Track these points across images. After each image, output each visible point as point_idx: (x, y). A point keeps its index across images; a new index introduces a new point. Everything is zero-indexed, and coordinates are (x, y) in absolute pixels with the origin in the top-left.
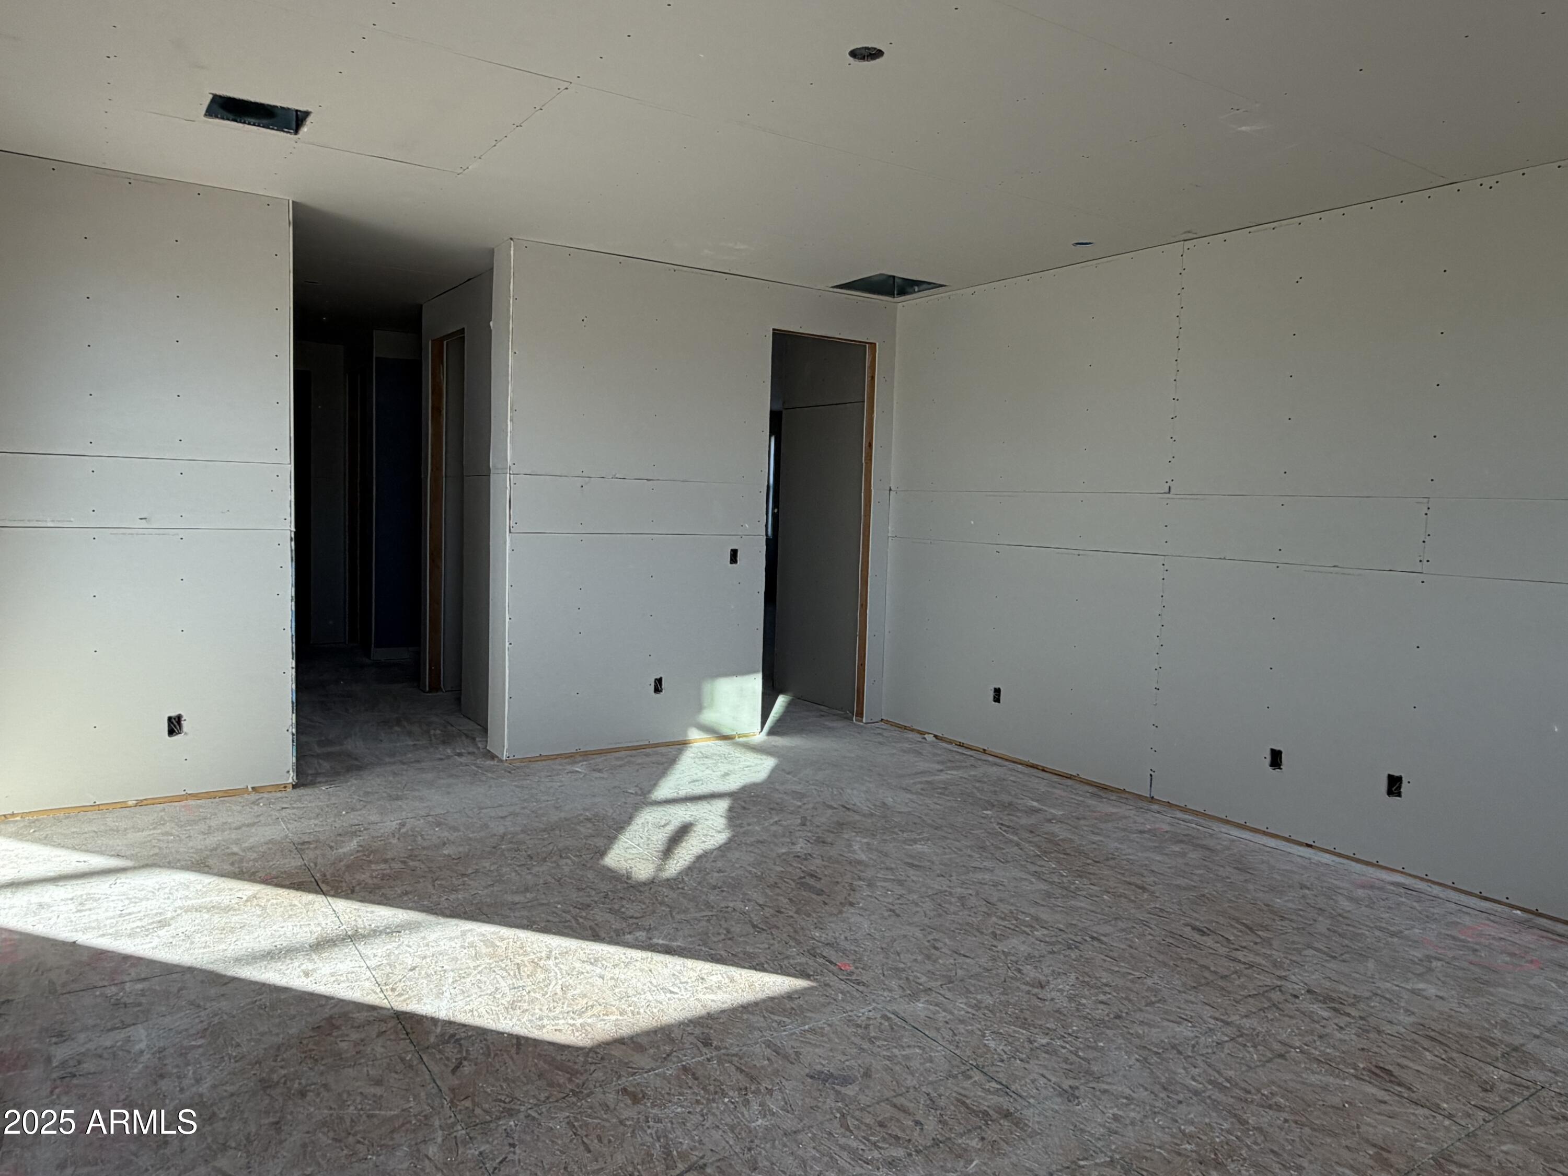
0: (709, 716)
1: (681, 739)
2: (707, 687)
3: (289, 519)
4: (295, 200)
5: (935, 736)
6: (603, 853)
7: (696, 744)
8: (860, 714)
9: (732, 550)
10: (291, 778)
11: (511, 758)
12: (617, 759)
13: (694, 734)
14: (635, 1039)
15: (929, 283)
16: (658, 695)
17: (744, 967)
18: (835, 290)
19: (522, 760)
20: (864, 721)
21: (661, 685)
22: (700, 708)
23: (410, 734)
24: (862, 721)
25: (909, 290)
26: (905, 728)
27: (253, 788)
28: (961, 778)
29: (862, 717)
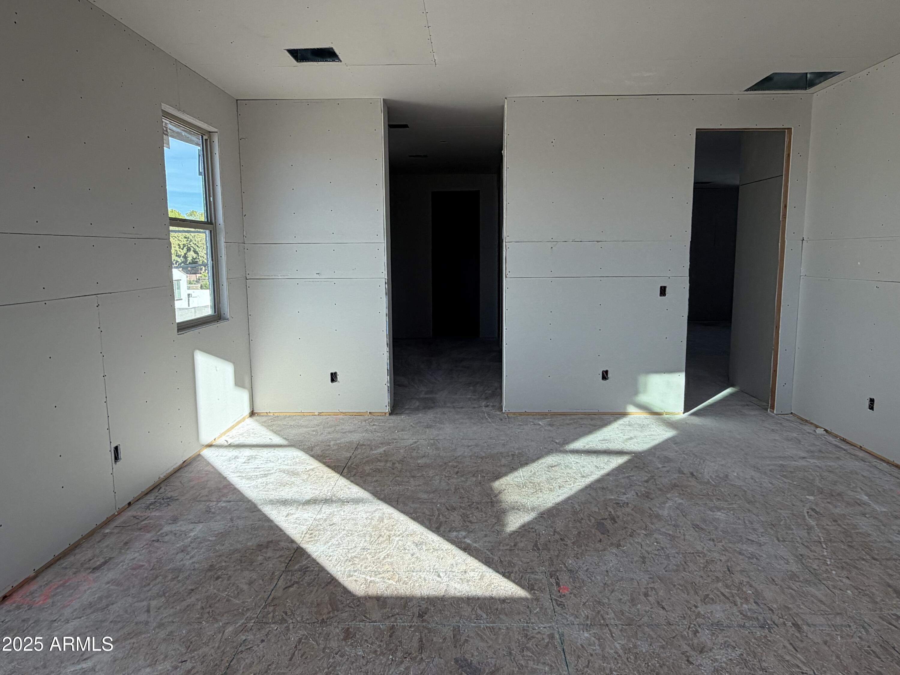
0: (643, 398)
1: (622, 411)
2: (642, 379)
3: (384, 271)
4: (385, 98)
5: (826, 430)
6: (498, 477)
7: (632, 416)
8: (773, 407)
9: (661, 287)
10: (387, 410)
11: (507, 411)
12: (570, 419)
13: (631, 409)
14: (387, 600)
15: (832, 73)
16: (604, 382)
17: (498, 572)
18: (749, 92)
19: (514, 413)
20: (775, 412)
21: (607, 374)
22: (636, 393)
23: (474, 391)
24: (773, 412)
25: (817, 81)
26: (806, 421)
27: (370, 413)
28: (817, 466)
29: (774, 409)
